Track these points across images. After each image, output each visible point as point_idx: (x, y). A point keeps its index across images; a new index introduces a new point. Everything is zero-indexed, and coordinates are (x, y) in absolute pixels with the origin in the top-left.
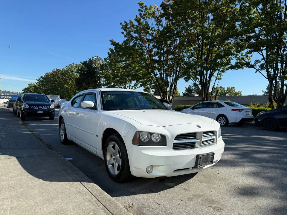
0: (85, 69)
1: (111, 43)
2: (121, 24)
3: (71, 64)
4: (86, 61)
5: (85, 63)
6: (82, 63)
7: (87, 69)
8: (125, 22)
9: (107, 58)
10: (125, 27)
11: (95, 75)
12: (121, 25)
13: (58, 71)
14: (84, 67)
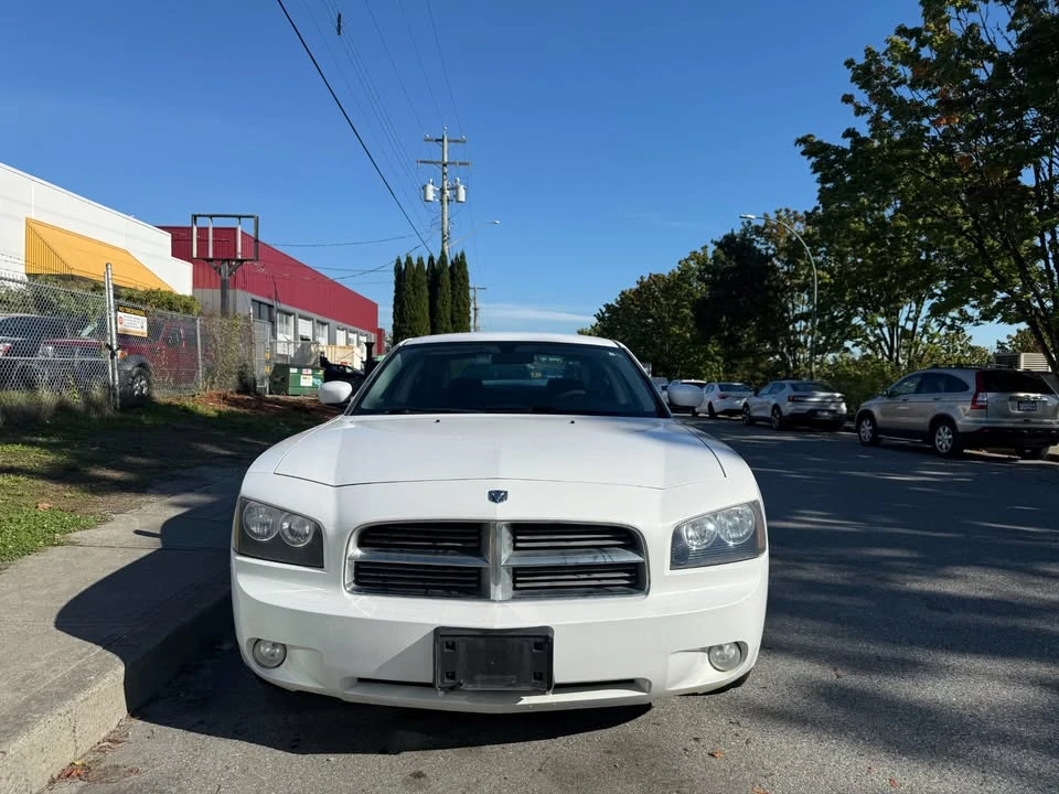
0: (724, 263)
1: (802, 148)
2: (849, 63)
3: (695, 252)
4: (732, 234)
5: (728, 244)
6: (716, 243)
7: (734, 263)
8: (869, 52)
9: (817, 208)
10: (865, 75)
11: (766, 282)
12: (848, 67)
13: (656, 279)
14: (723, 257)
